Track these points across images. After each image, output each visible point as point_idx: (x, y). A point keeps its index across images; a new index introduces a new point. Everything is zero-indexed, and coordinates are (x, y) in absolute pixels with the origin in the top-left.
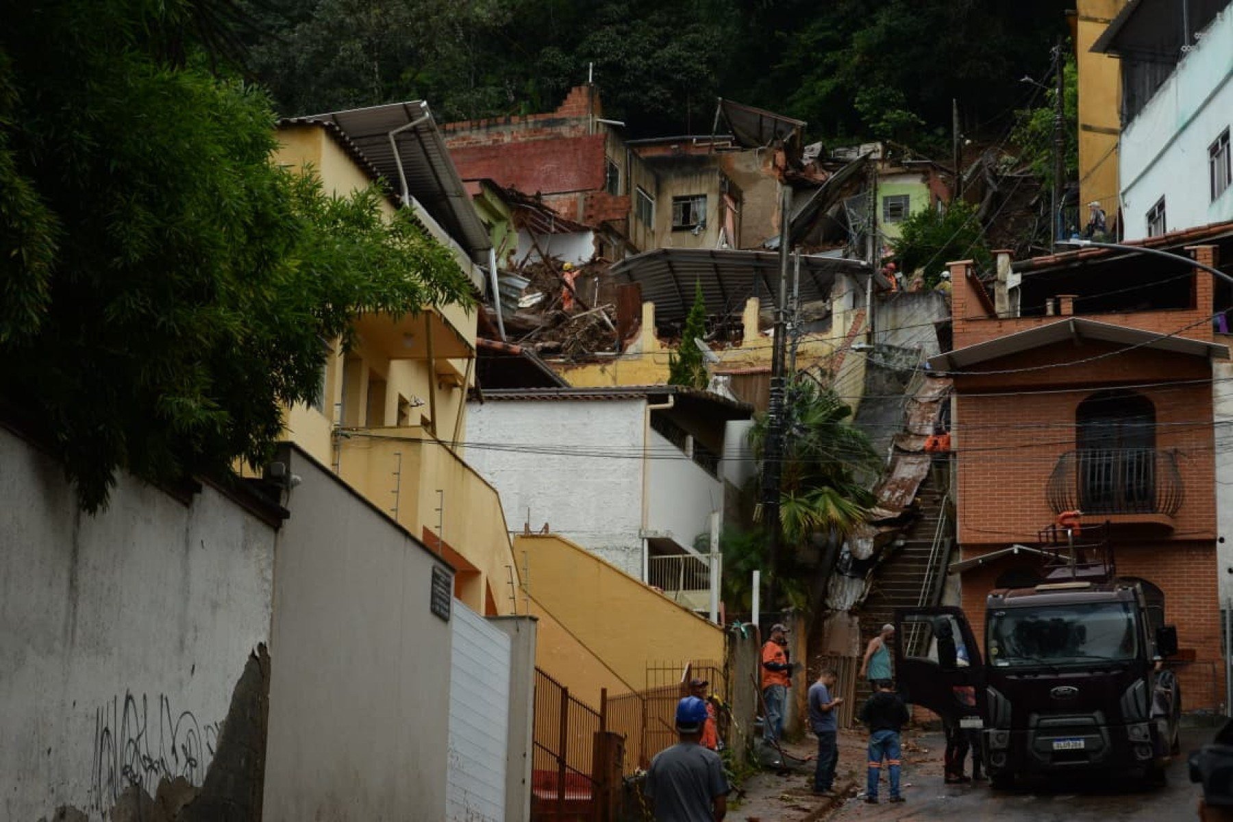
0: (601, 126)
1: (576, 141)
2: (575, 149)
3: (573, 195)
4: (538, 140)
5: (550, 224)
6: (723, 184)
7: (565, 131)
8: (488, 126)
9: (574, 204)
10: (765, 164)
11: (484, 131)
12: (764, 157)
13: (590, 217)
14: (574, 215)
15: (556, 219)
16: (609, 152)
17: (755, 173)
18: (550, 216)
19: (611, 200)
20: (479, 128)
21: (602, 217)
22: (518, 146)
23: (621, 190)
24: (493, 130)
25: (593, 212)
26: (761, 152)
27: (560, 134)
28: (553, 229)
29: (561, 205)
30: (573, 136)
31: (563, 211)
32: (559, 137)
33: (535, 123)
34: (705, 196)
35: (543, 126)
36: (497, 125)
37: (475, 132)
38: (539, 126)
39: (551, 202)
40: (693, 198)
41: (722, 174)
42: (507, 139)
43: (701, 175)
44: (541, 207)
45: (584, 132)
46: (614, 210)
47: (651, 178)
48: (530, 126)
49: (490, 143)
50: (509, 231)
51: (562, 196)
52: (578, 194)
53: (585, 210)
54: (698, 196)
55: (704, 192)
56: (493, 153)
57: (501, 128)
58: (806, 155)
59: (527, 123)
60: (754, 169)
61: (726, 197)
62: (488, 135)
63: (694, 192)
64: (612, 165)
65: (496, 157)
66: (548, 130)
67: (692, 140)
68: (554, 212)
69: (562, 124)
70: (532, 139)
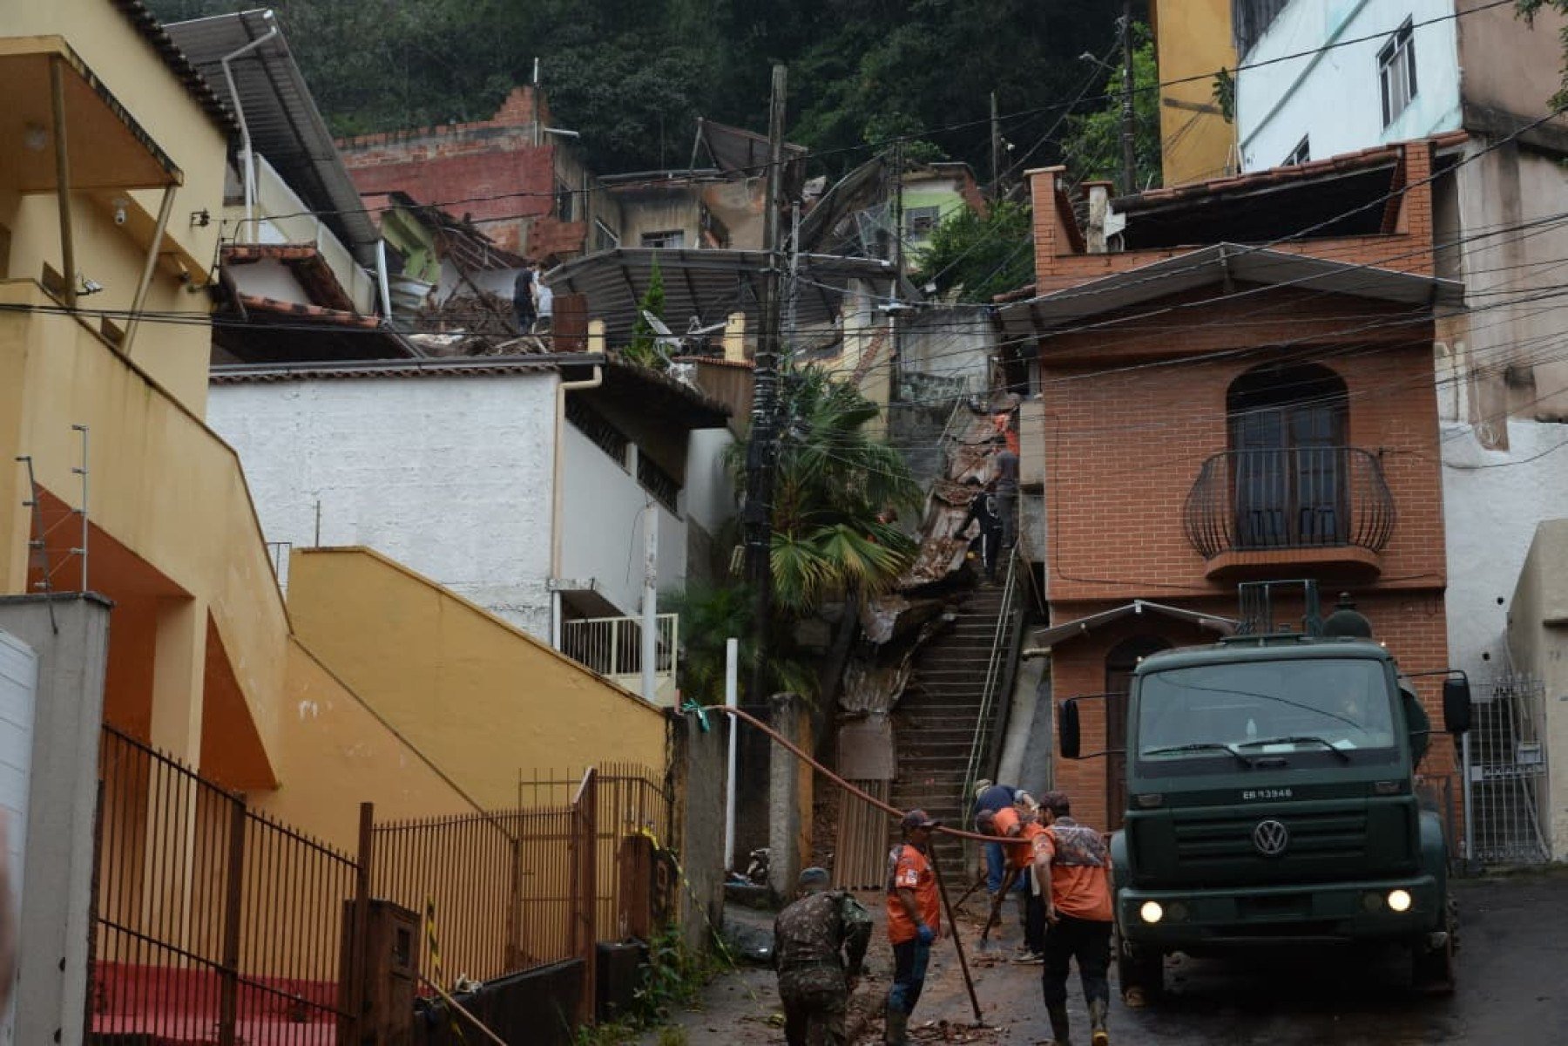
0: (549, 137)
1: (518, 154)
2: (516, 166)
3: (513, 223)
4: (471, 155)
5: (482, 255)
6: (704, 217)
7: (504, 143)
8: (407, 139)
9: (514, 234)
10: (757, 198)
11: (402, 145)
12: (755, 189)
13: (535, 248)
14: (515, 245)
15: (490, 249)
16: (560, 170)
17: (744, 209)
18: (482, 245)
19: (561, 227)
20: (396, 141)
21: (550, 249)
22: (442, 163)
23: (575, 215)
24: (414, 144)
25: (538, 243)
26: (751, 184)
27: (497, 146)
28: (486, 262)
29: (499, 235)
30: (513, 148)
31: (501, 242)
32: (497, 152)
33: (466, 134)
34: (681, 233)
35: (476, 137)
36: (418, 137)
37: (390, 146)
38: (471, 137)
39: (486, 229)
40: (667, 234)
41: (704, 206)
42: (431, 155)
43: (676, 207)
44: (471, 233)
45: (528, 144)
46: (566, 239)
47: (616, 210)
48: (460, 138)
49: (410, 160)
50: (429, 261)
51: (499, 224)
52: (519, 221)
53: (529, 239)
54: (673, 233)
55: (680, 227)
56: (413, 172)
57: (423, 141)
58: (806, 191)
59: (456, 134)
60: (742, 204)
61: (707, 234)
62: (407, 149)
63: (668, 228)
64: (563, 188)
65: (416, 176)
66: (483, 142)
67: (666, 176)
68: (488, 240)
69: (500, 135)
70: (462, 153)
